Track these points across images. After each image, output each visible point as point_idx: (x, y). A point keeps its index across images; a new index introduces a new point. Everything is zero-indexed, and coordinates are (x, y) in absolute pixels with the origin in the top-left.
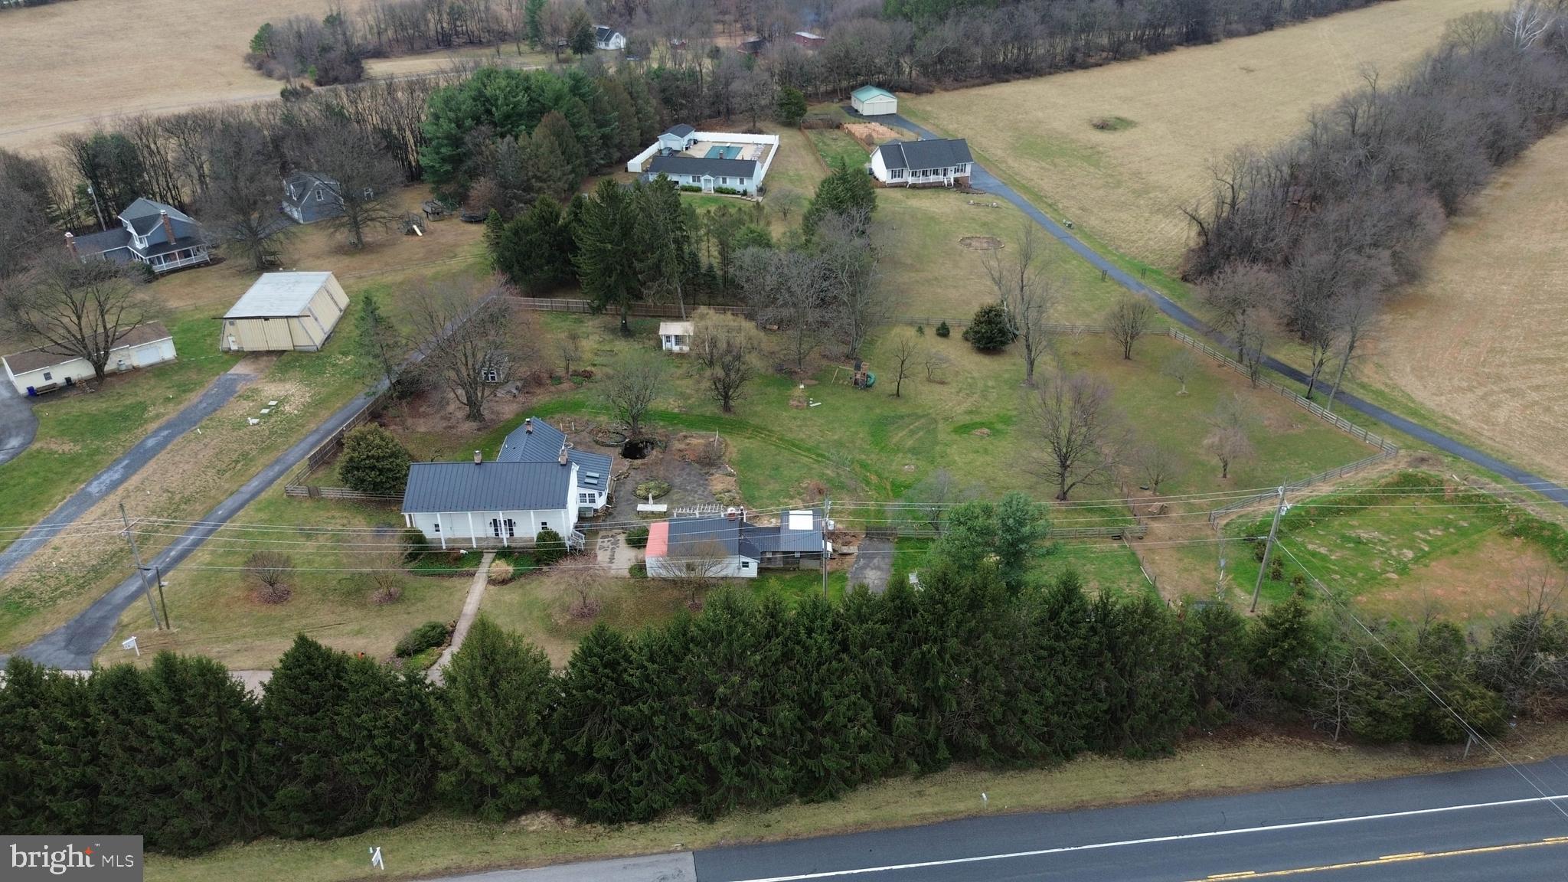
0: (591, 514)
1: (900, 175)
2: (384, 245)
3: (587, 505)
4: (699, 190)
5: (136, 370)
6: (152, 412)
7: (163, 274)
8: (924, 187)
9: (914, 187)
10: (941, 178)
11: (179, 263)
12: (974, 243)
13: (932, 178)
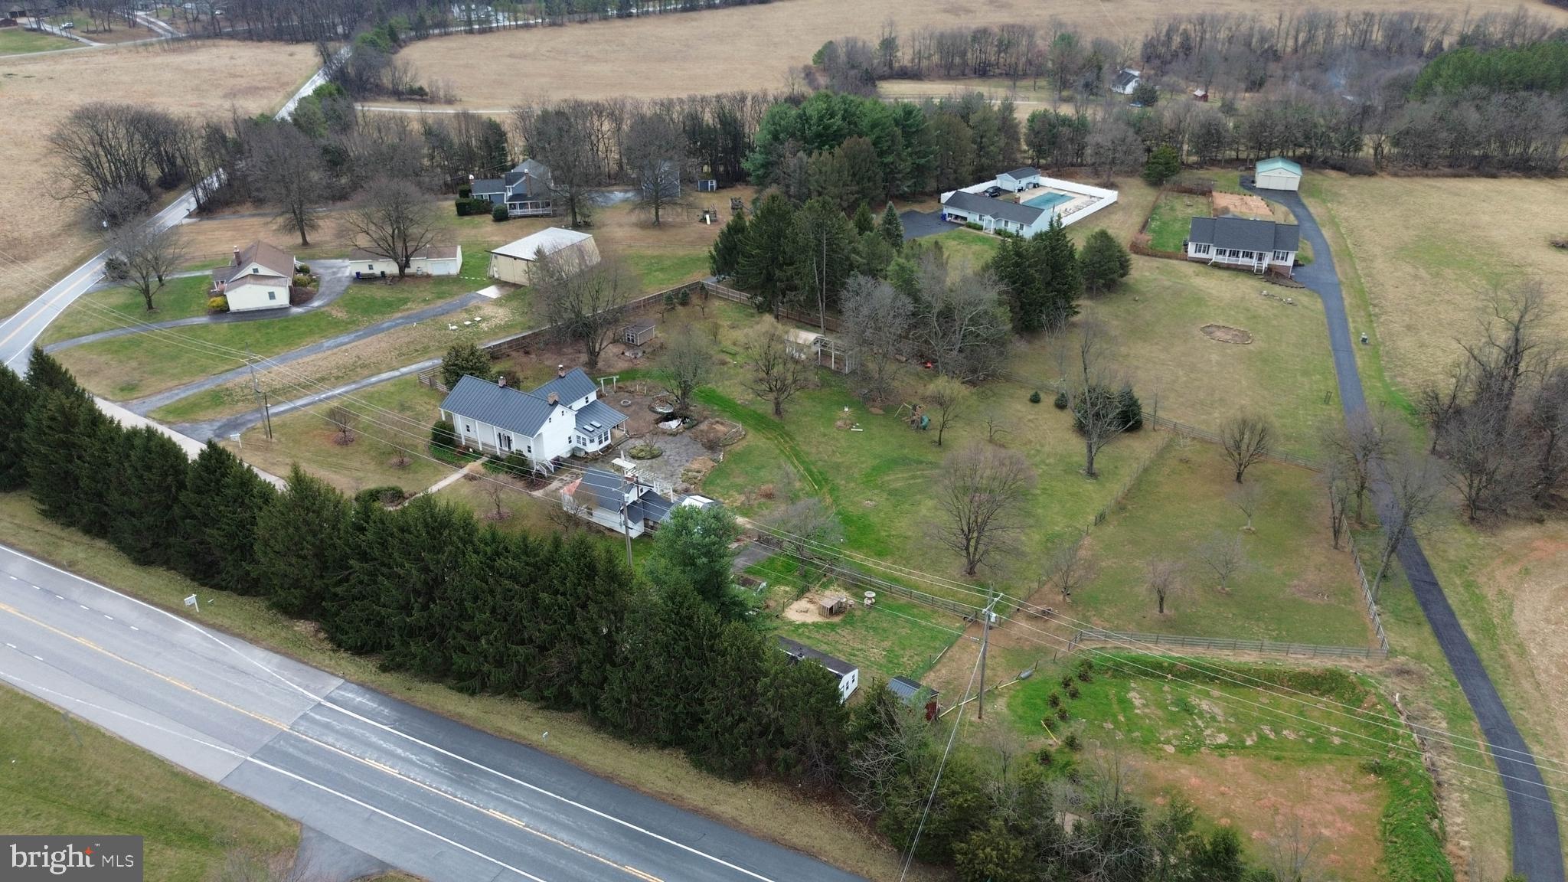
0: (582, 454)
1: (1206, 250)
2: (674, 226)
3: (581, 446)
4: (980, 228)
5: (428, 276)
6: (409, 305)
7: (515, 217)
8: (1228, 267)
9: (1217, 266)
10: (1254, 262)
11: (529, 211)
12: (1219, 334)
13: (1242, 261)
